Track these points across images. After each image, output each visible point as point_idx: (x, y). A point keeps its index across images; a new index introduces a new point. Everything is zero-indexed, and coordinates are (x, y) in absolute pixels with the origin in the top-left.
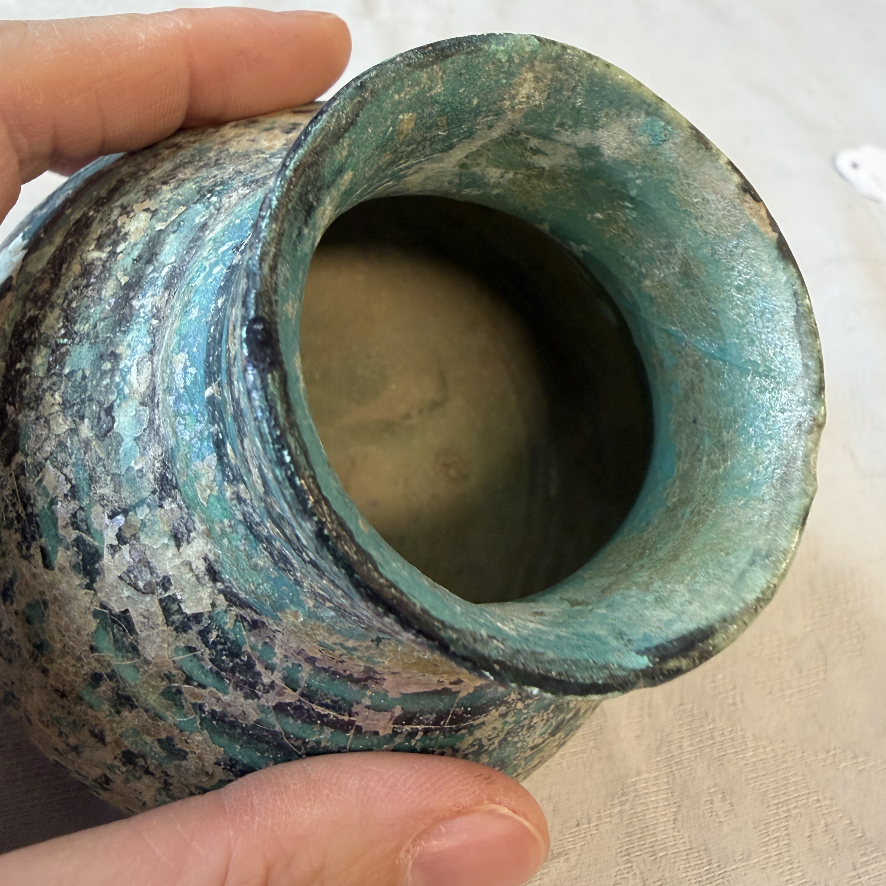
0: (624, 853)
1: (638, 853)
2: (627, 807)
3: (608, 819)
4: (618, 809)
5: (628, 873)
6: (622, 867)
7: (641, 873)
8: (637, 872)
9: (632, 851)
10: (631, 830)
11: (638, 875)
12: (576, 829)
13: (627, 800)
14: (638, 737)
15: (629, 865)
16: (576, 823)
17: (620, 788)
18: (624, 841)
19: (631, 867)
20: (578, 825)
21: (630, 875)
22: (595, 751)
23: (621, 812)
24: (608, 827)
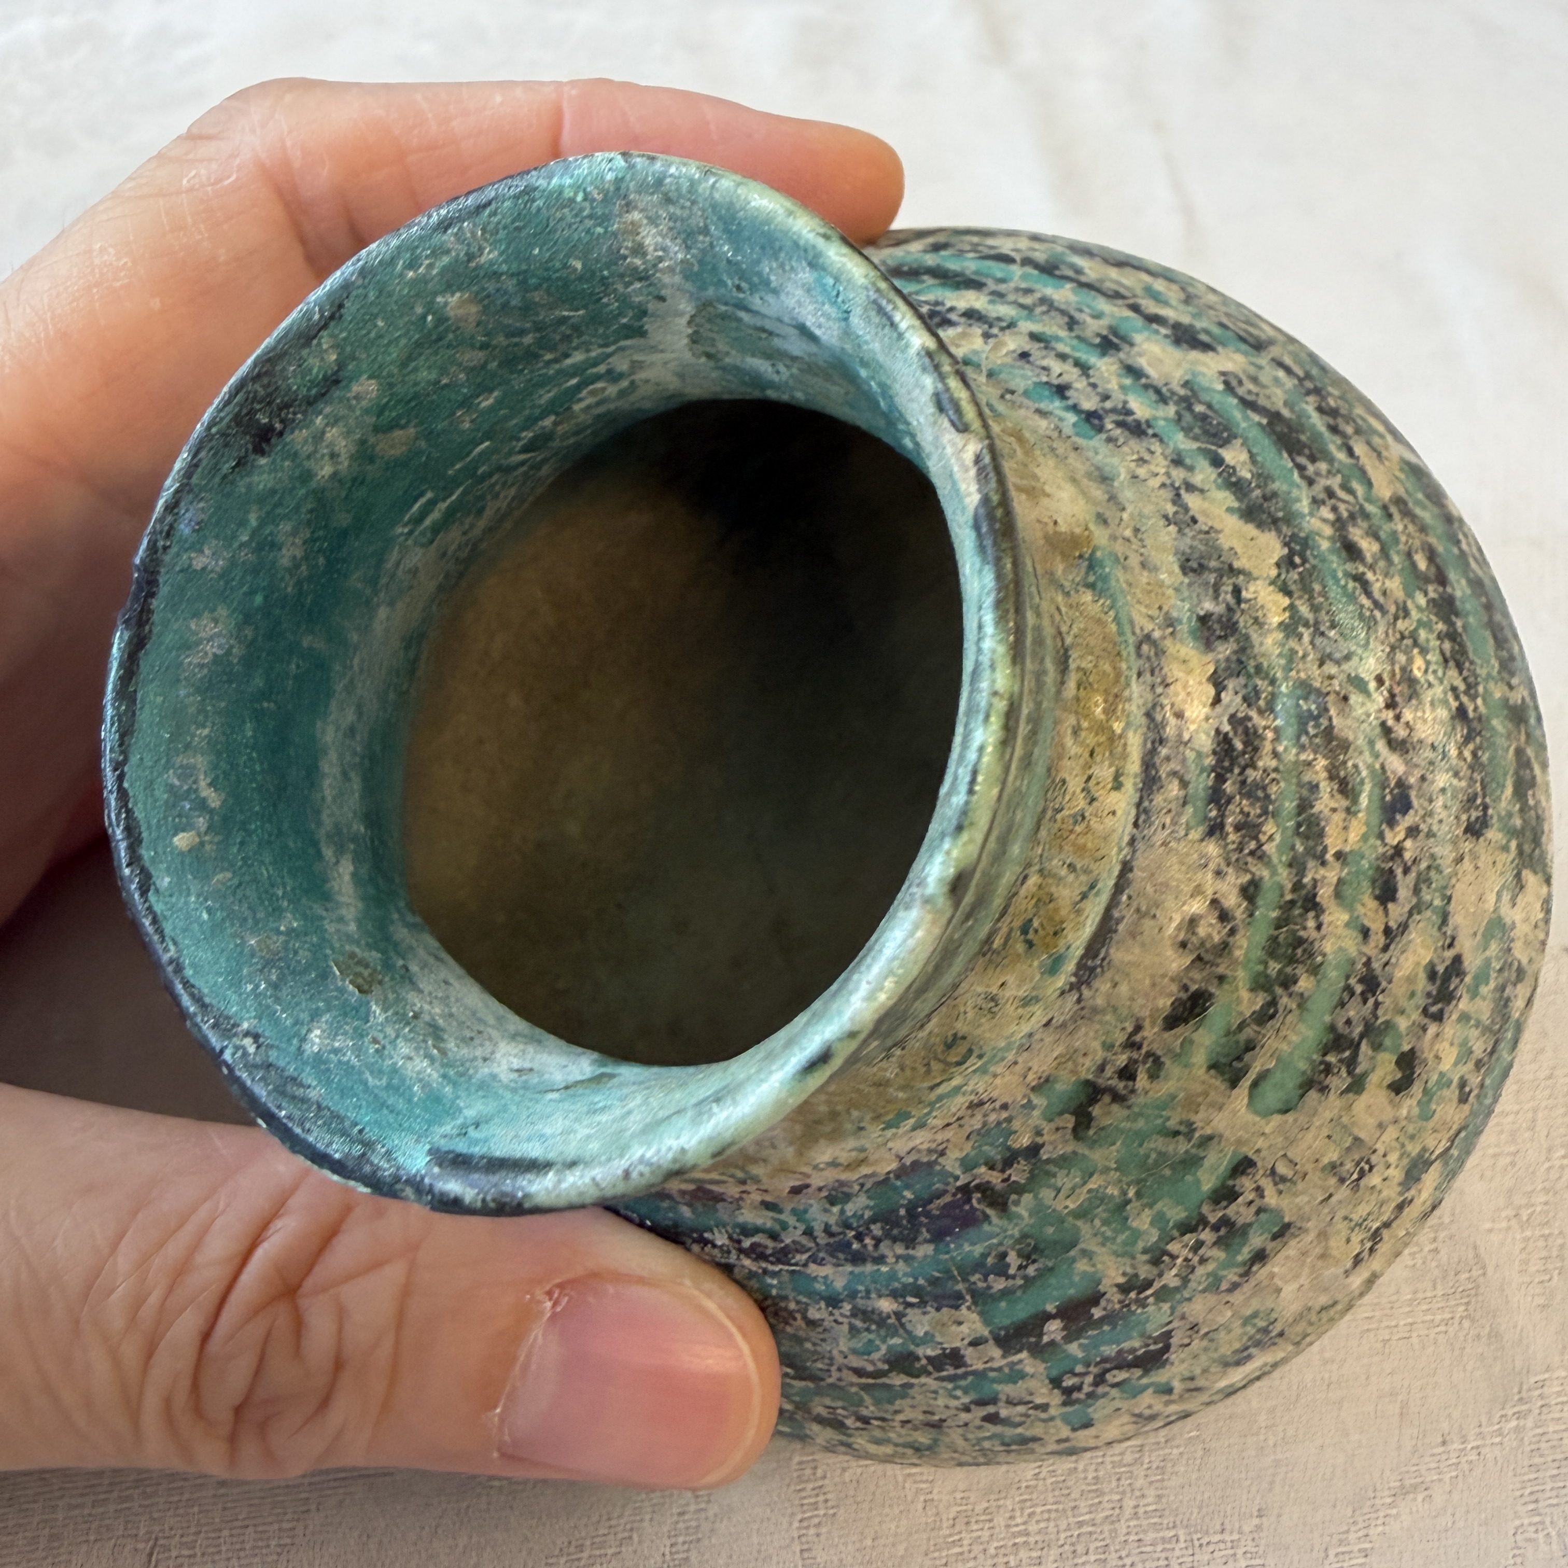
0: (1527, 1499)
1: (1554, 1501)
2: (1530, 1423)
3: (1498, 1440)
4: (1513, 1423)
5: (1536, 1531)
6: (1526, 1522)
7: (1559, 1535)
8: (1554, 1533)
9: (1539, 1496)
10: (1537, 1460)
11: (1555, 1539)
12: (1441, 1449)
13: (1530, 1411)
14: (1544, 1307)
15: (1536, 1519)
16: (1440, 1440)
17: (1516, 1390)
18: (1526, 1478)
19: (1542, 1523)
20: (1444, 1443)
21: (1541, 1535)
22: (1466, 1324)
23: (1517, 1429)
24: (1497, 1451)
